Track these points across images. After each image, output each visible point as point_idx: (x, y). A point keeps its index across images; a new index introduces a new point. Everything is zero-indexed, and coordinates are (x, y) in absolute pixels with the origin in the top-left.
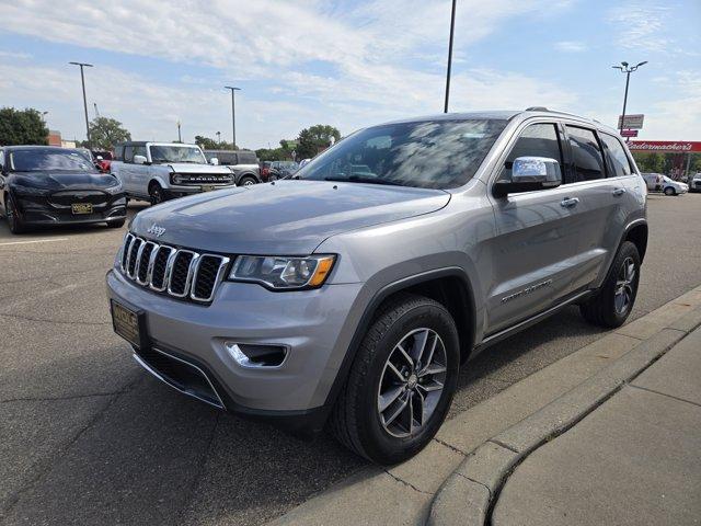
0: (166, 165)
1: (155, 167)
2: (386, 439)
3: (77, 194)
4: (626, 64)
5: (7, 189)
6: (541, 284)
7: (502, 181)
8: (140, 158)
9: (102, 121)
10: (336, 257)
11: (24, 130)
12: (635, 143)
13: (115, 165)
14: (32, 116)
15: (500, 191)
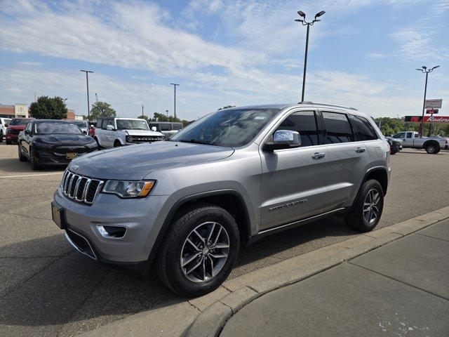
0: (124, 131)
1: (119, 132)
2: (186, 282)
3: (70, 147)
4: (425, 68)
5: (31, 144)
6: (300, 202)
7: (270, 143)
8: (110, 127)
9: (99, 104)
10: (155, 181)
11: (53, 109)
12: (435, 117)
13: (98, 131)
14: (58, 101)
15: (268, 149)
